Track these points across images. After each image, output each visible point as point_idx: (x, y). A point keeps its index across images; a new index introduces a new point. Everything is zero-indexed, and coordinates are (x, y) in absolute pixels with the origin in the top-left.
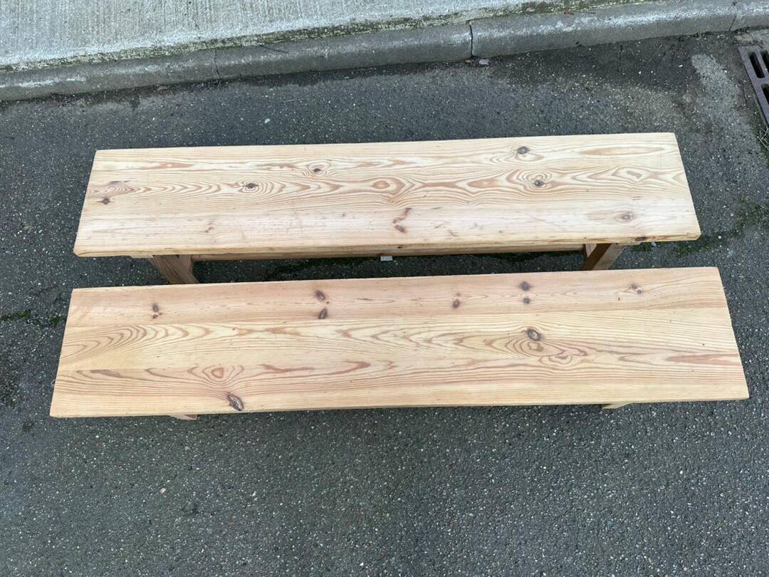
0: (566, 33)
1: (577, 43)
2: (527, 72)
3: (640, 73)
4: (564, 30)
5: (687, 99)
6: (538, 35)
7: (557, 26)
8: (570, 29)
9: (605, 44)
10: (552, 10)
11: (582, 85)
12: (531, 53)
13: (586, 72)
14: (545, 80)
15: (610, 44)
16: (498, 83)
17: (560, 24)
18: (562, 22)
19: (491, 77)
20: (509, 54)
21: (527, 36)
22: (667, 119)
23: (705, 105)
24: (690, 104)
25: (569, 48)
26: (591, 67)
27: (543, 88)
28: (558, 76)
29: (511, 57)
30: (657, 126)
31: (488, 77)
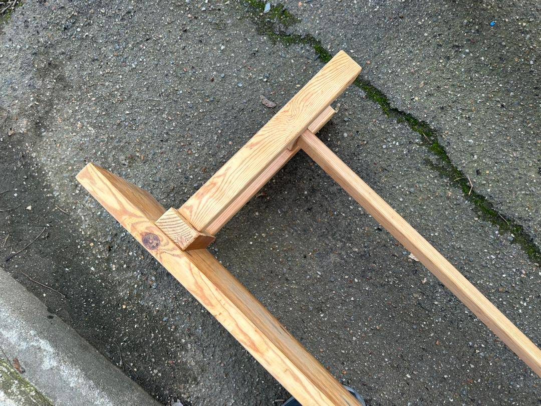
0: (54, 342)
1: (51, 317)
2: (147, 343)
3: (29, 208)
4: (51, 350)
5: (23, 125)
6: (88, 377)
7: (55, 364)
8: (44, 344)
9: (21, 282)
10: (33, 393)
11: (108, 260)
12: (114, 363)
13: (84, 271)
14: (141, 309)
15: (15, 278)
16: (197, 362)
17: (49, 363)
18: (42, 362)
19: (195, 379)
20: (140, 388)
21: (103, 390)
22: (73, 124)
23: (16, 97)
24: (28, 117)
25: (65, 321)
26: (71, 272)
27: (155, 303)
28: (120, 301)
29: (142, 381)
30: (94, 127)
31: (198, 384)
